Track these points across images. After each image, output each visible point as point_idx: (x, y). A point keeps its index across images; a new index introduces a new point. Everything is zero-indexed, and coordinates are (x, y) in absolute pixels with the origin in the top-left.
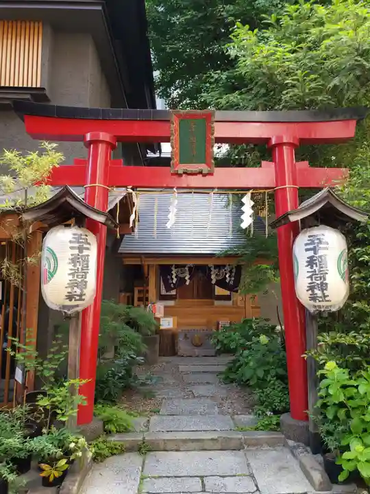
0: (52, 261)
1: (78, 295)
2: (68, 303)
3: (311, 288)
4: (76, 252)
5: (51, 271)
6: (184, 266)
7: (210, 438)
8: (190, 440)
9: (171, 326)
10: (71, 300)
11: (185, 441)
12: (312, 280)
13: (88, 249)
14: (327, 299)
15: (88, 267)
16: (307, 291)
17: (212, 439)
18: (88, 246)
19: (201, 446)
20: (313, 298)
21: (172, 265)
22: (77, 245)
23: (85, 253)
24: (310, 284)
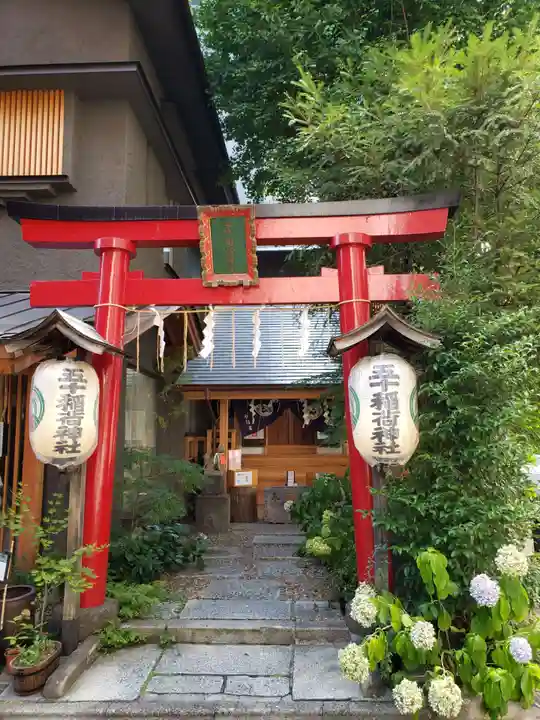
0: (38, 404)
1: (69, 446)
2: (58, 455)
3: (378, 435)
4: (68, 391)
5: (38, 416)
6: (267, 402)
7: (251, 628)
8: (225, 630)
9: (249, 483)
10: (62, 452)
11: (218, 632)
12: (379, 424)
13: (83, 388)
14: (396, 449)
15: (82, 410)
16: (373, 438)
17: (254, 631)
18: (84, 384)
19: (240, 638)
20: (379, 449)
21: (250, 401)
22: (69, 383)
23: (79, 392)
24: (376, 429)
